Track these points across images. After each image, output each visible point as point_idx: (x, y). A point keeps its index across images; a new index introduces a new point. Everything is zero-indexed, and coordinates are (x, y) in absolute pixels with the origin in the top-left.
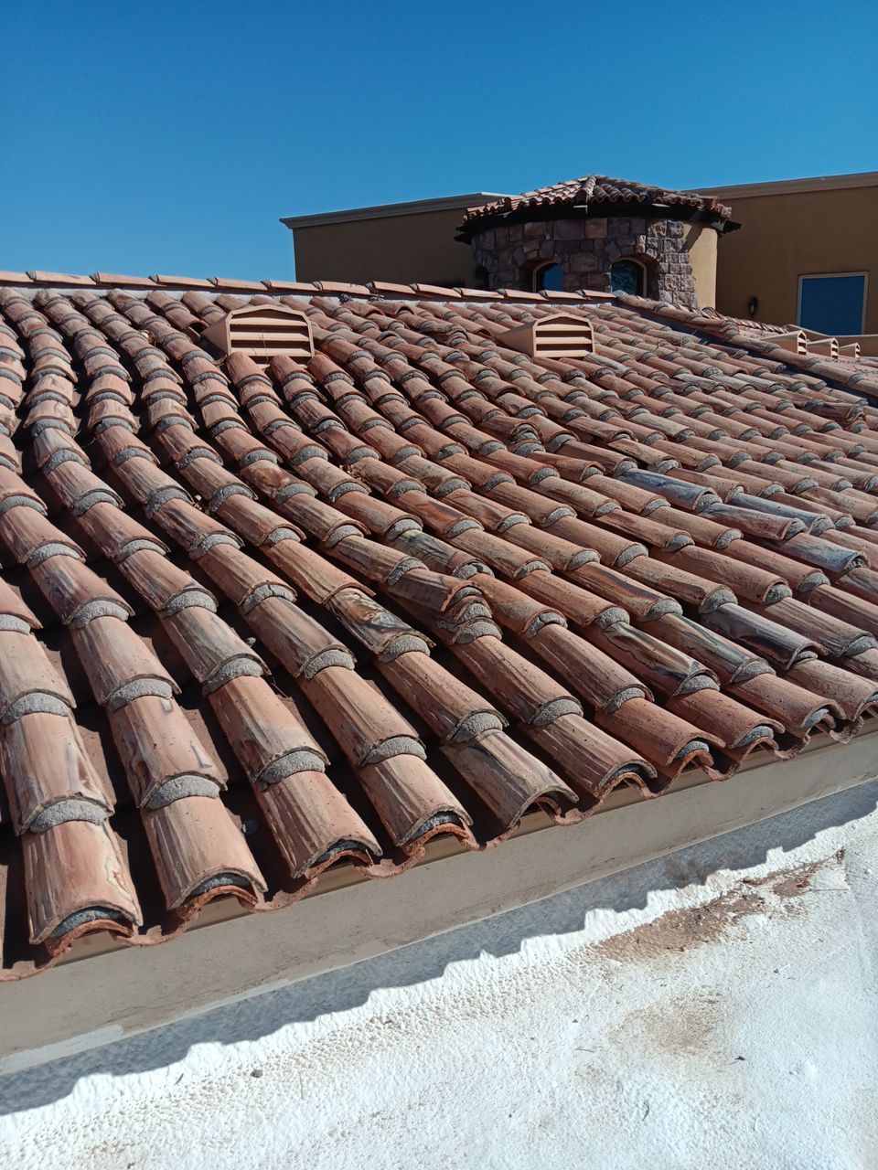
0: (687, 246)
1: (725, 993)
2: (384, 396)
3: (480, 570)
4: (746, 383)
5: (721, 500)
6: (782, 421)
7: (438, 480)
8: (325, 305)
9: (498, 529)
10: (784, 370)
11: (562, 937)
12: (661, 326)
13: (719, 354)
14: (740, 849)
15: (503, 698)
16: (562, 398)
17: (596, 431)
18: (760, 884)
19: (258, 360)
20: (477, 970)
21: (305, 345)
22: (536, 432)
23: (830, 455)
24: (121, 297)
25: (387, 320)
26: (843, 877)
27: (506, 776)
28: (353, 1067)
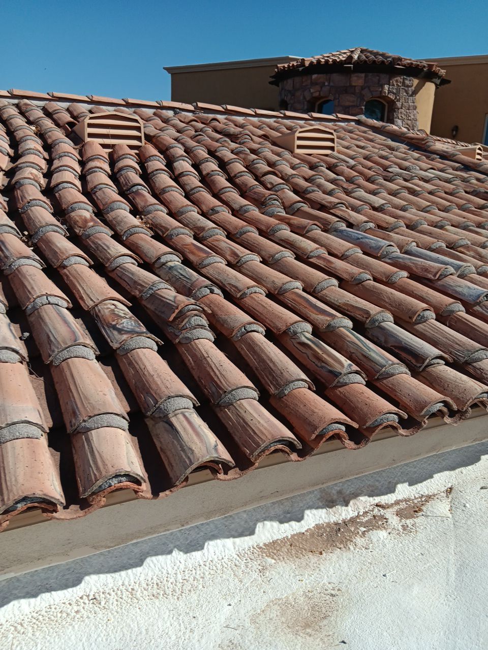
0: (415, 93)
1: (344, 589)
2: (183, 172)
3: (212, 292)
4: (434, 176)
5: (399, 251)
6: (454, 201)
7: (202, 229)
8: (162, 115)
9: (236, 264)
10: (462, 169)
11: (237, 540)
12: (385, 138)
13: (419, 157)
14: (377, 483)
15: (202, 384)
16: (306, 180)
17: (323, 202)
18: (388, 508)
19: (104, 146)
20: (169, 562)
21: (138, 138)
22: (280, 200)
23: (483, 224)
24: (26, 104)
25: (200, 125)
26: (448, 507)
27: (182, 446)
28: (55, 634)
